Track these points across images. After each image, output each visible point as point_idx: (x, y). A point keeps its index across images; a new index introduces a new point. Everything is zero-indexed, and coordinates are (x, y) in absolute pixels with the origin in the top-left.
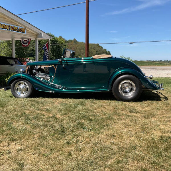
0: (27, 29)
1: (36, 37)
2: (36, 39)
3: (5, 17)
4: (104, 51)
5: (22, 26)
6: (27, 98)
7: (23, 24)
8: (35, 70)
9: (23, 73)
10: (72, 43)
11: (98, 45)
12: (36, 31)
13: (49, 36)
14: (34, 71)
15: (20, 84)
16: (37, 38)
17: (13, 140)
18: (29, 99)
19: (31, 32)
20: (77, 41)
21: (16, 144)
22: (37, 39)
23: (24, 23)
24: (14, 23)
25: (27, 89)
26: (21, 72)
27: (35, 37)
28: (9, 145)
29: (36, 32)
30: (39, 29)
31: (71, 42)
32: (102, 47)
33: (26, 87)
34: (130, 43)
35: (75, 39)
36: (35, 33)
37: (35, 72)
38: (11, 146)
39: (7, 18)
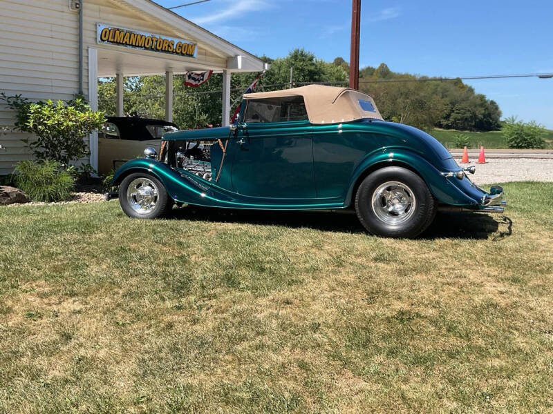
0: (199, 45)
1: (225, 65)
2: (225, 71)
3: (141, 15)
4: (478, 101)
5: (186, 38)
6: (153, 218)
7: (187, 31)
8: (181, 151)
9: (152, 158)
10: (375, 77)
11: (457, 82)
12: (224, 51)
13: (261, 64)
14: (178, 154)
15: (139, 185)
16: (226, 67)
17: (73, 294)
18: (157, 222)
19: (211, 53)
20: (391, 70)
21: (74, 301)
22: (228, 70)
23: (190, 30)
24: (164, 30)
25: (156, 197)
26: (145, 155)
27: (222, 67)
28: (60, 303)
29: (224, 53)
30: (233, 45)
31: (372, 74)
32: (471, 90)
33: (152, 194)
34: (541, 77)
35: (383, 65)
36: (222, 56)
37: (180, 158)
38: (65, 304)
39: (144, 17)
